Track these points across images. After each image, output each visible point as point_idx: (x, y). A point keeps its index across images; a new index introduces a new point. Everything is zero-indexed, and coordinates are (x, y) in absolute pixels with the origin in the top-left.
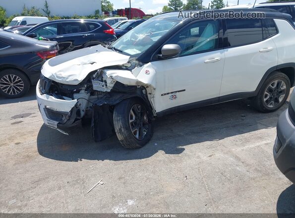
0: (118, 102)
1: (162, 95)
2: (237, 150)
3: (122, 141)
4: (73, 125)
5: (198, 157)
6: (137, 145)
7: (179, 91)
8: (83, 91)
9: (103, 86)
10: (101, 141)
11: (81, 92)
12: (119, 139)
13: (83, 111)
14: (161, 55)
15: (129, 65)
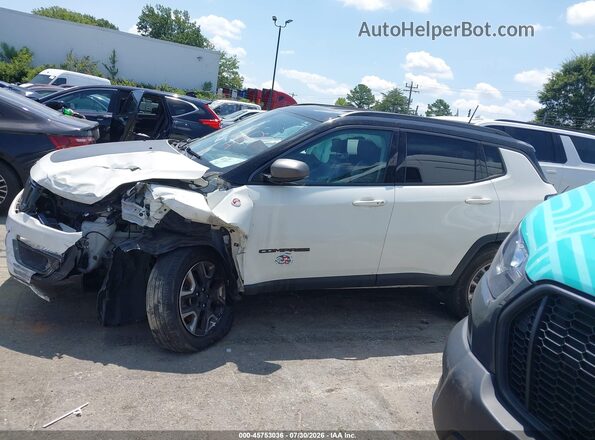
0: (165, 250)
1: (260, 251)
2: (387, 387)
3: (156, 331)
4: (64, 283)
5: (306, 389)
6: (187, 345)
7: (296, 250)
8: (103, 220)
9: (141, 215)
10: (119, 325)
11: (98, 220)
12: (152, 328)
13: (95, 258)
14: (269, 176)
15: (204, 184)
